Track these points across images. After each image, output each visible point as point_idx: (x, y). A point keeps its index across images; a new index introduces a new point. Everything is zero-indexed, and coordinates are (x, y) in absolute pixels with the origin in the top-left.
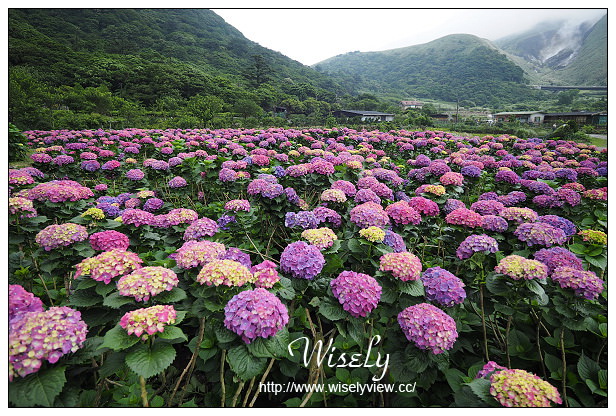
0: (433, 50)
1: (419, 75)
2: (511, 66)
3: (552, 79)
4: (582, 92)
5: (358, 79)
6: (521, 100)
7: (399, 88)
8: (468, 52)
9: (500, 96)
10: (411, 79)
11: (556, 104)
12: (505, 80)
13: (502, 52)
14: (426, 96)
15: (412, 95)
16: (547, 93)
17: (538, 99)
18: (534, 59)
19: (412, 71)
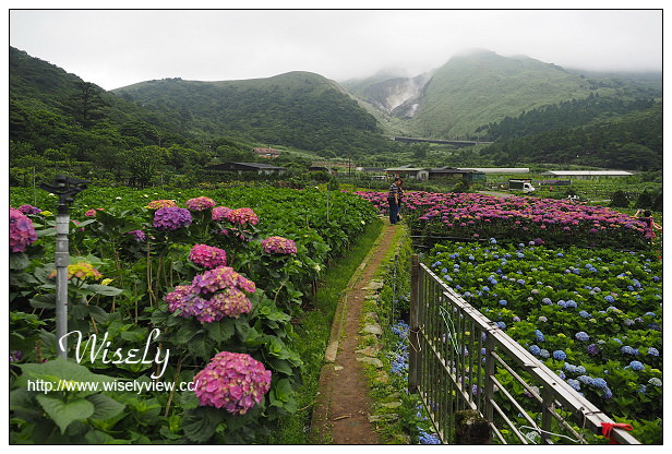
0: (277, 87)
1: (263, 115)
2: (363, 112)
3: (402, 130)
4: (432, 145)
5: (186, 117)
6: (379, 152)
7: (243, 130)
8: (318, 93)
9: (357, 146)
10: (254, 120)
11: (412, 157)
12: (359, 128)
13: (352, 97)
14: (275, 142)
15: (259, 139)
16: (401, 144)
17: (394, 151)
18: (382, 107)
19: (254, 111)
